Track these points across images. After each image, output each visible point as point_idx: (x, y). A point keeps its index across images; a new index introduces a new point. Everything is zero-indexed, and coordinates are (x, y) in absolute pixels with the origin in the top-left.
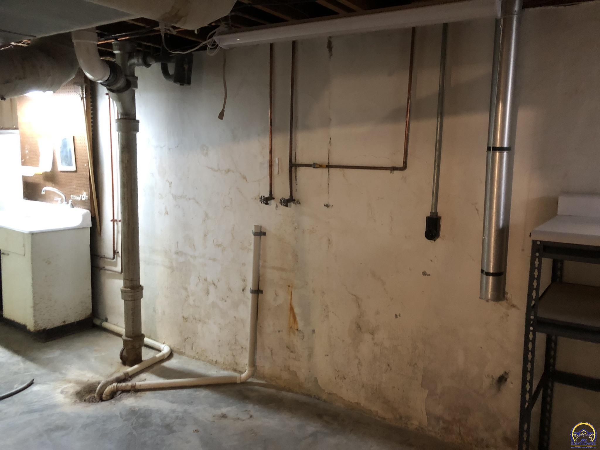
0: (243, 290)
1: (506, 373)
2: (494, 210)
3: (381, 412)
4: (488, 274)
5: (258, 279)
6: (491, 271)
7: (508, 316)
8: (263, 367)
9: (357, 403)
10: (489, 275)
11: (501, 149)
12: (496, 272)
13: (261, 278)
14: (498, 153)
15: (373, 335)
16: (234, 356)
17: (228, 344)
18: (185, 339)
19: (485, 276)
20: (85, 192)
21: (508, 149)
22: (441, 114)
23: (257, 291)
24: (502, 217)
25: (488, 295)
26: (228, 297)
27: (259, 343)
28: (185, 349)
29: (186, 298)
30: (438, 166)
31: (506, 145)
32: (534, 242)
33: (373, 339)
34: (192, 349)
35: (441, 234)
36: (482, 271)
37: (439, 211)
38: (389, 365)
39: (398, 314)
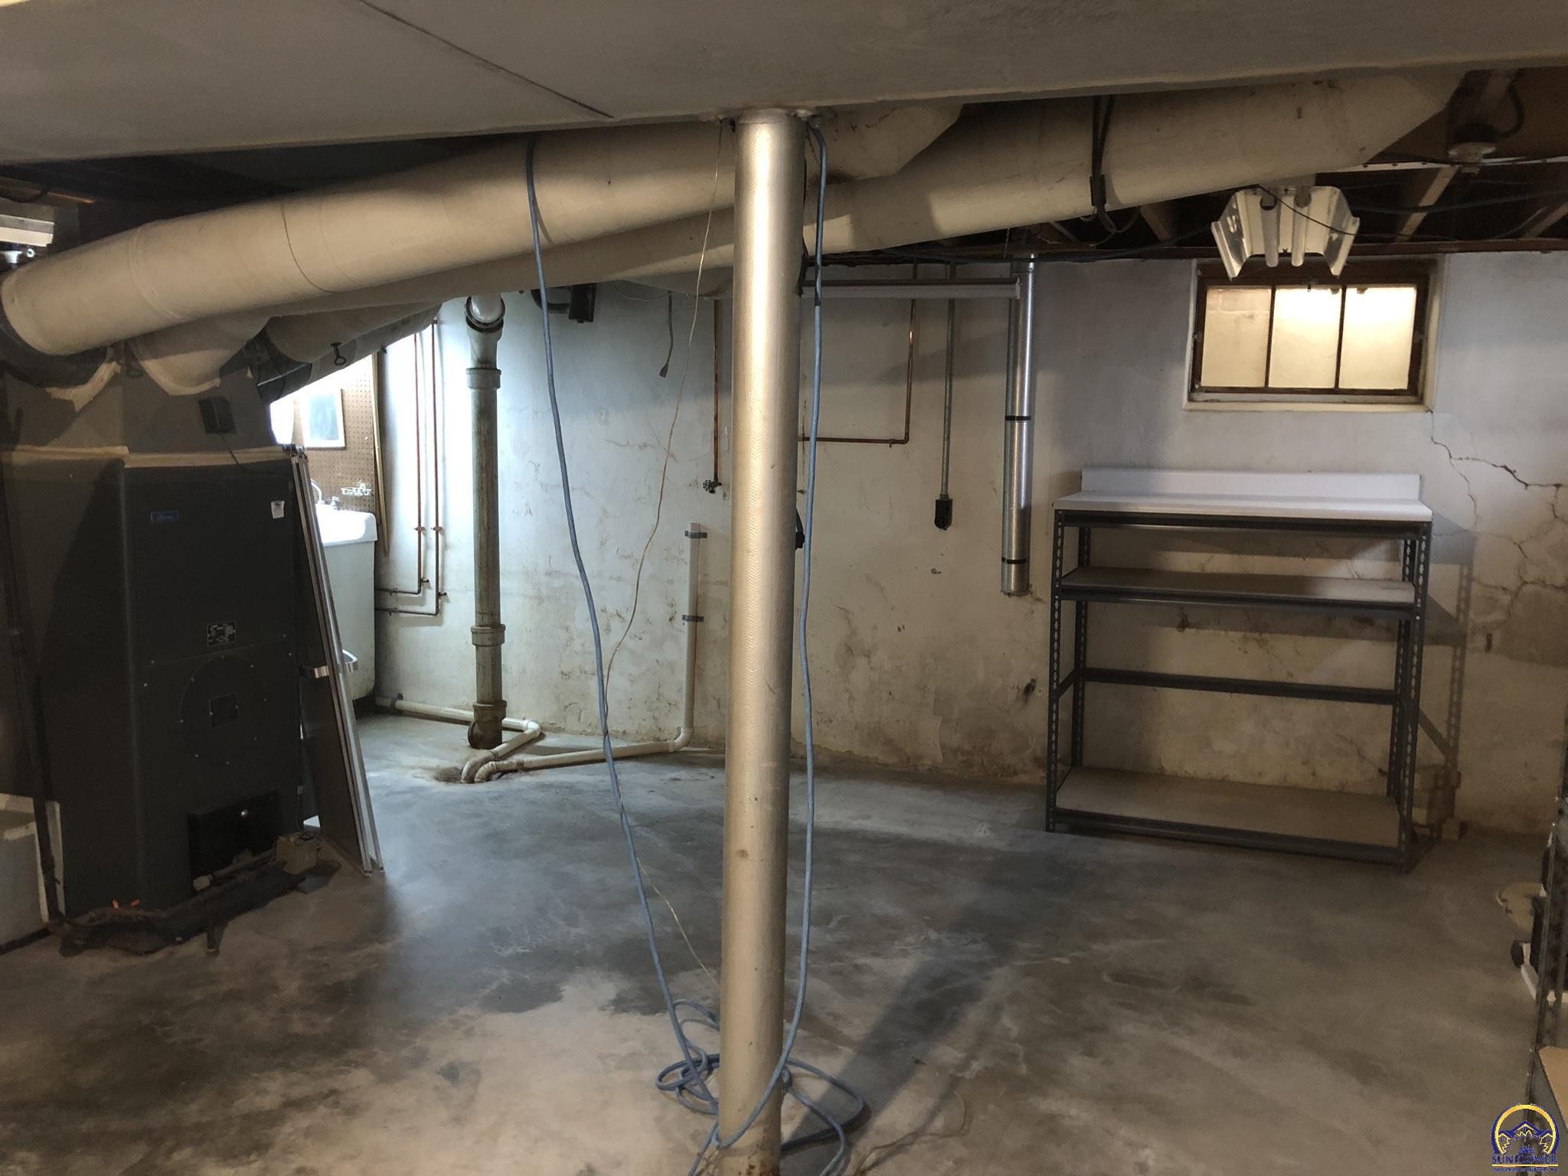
0: (670, 619)
1: (1033, 681)
2: (1015, 488)
3: (881, 758)
4: (1010, 562)
5: (696, 600)
6: (1014, 558)
7: (1033, 612)
8: (706, 726)
9: (849, 752)
10: (1012, 563)
11: (1021, 419)
12: (1017, 559)
13: (700, 600)
14: (1017, 424)
15: (869, 657)
16: (655, 718)
17: (646, 702)
18: (567, 707)
19: (1006, 565)
20: (363, 482)
21: (1027, 418)
22: (950, 376)
23: (696, 619)
24: (1023, 495)
25: (1011, 586)
26: (644, 632)
27: (698, 695)
28: (566, 721)
29: (567, 641)
30: (947, 438)
31: (1025, 414)
32: (1057, 511)
33: (869, 663)
34: (579, 720)
35: (953, 522)
36: (1003, 560)
37: (950, 492)
38: (890, 693)
39: (901, 627)
